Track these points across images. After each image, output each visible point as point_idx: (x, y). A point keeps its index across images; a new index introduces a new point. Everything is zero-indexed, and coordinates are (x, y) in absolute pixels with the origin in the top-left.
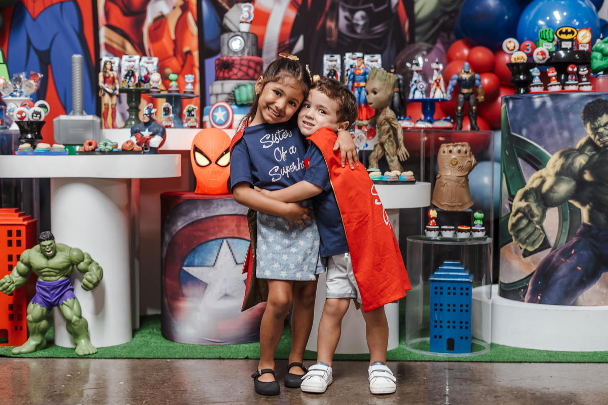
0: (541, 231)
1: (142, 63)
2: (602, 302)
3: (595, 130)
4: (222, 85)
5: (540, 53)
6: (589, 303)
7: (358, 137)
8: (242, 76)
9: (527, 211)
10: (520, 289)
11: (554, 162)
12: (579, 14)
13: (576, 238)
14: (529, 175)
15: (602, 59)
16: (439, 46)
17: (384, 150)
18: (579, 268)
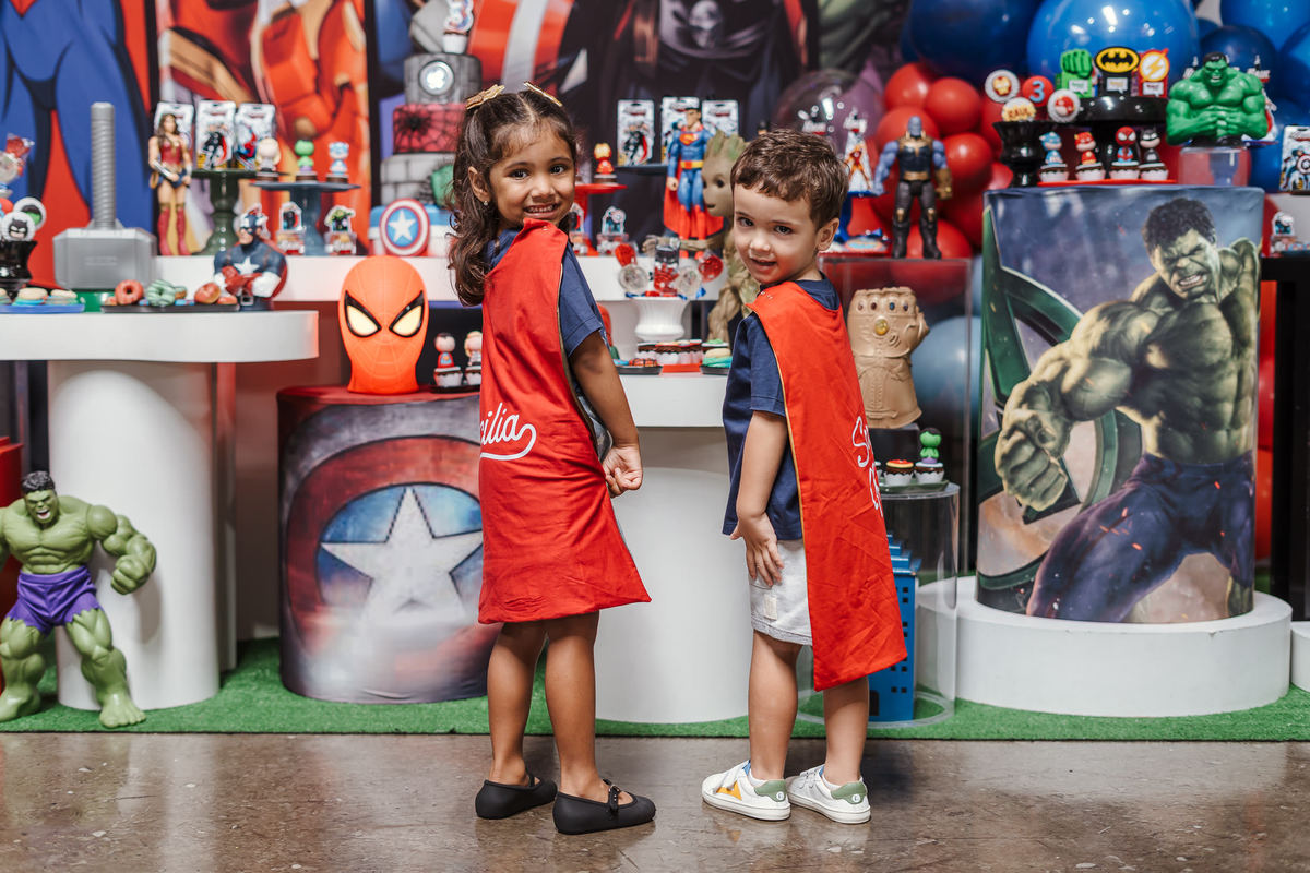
0: (1061, 471)
1: (240, 117)
2: (1184, 616)
3: (1171, 263)
4: (407, 163)
5: (1061, 103)
6: (1158, 617)
7: (685, 276)
8: (448, 146)
9: (1031, 428)
10: (1017, 588)
11: (1088, 328)
12: (1156, 13)
13: (1132, 484)
14: (1036, 356)
15: (1188, 116)
16: (869, 75)
17: (739, 301)
18: (1137, 547)
